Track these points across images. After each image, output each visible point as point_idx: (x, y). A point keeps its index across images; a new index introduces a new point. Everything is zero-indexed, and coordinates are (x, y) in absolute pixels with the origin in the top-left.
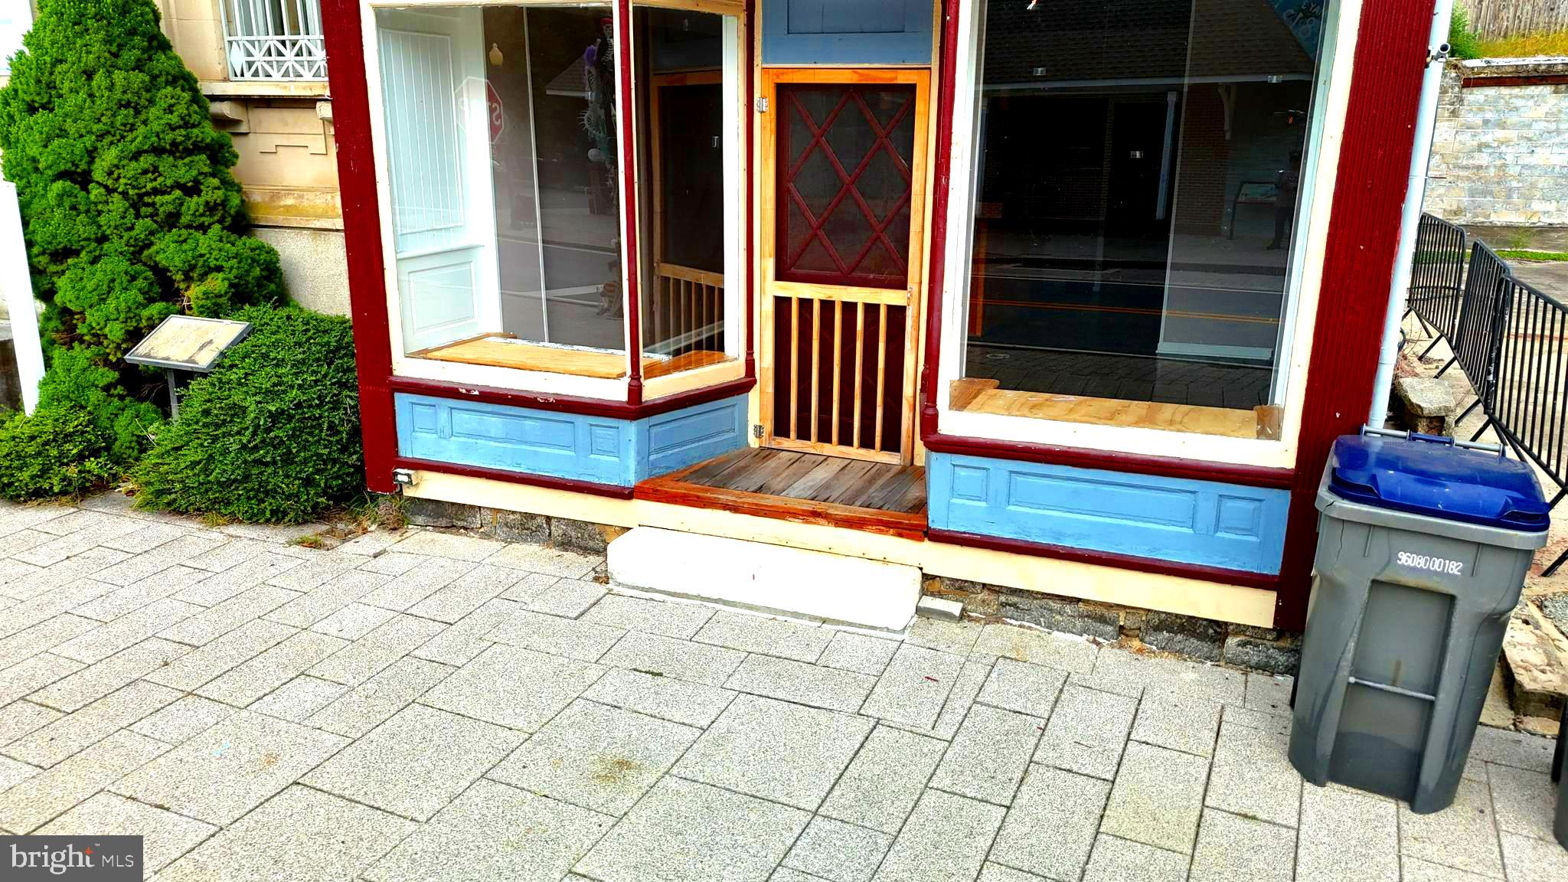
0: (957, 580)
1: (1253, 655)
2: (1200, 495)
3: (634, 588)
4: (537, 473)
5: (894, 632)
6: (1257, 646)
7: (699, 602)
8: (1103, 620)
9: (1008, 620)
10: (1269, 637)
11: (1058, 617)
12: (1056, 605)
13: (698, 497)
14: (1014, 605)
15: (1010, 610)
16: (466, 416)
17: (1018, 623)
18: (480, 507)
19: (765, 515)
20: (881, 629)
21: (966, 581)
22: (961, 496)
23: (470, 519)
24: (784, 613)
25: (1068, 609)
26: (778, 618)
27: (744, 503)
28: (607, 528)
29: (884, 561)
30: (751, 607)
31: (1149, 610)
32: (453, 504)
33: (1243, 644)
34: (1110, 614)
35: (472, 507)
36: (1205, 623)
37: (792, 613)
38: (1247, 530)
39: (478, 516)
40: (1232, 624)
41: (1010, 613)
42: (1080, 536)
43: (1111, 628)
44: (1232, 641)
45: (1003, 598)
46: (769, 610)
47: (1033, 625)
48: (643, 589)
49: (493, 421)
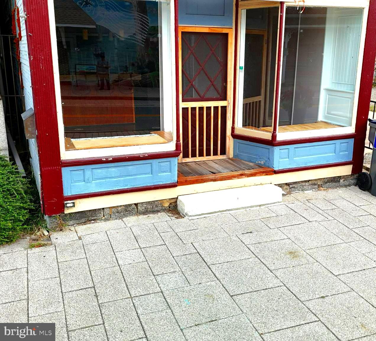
0: (280, 184)
1: (347, 183)
2: (337, 144)
3: (196, 216)
4: (135, 187)
5: (280, 202)
6: (347, 180)
7: (220, 213)
8: (315, 184)
9: (292, 192)
10: (349, 177)
11: (305, 187)
12: (304, 184)
13: (202, 179)
14: (294, 187)
15: (293, 189)
16: (99, 171)
17: (295, 192)
18: (103, 209)
19: (225, 180)
20: (277, 203)
21: (282, 184)
22: (282, 158)
23: (98, 215)
24: (248, 207)
25: (307, 184)
26: (246, 209)
27: (218, 177)
28: (164, 201)
29: (261, 184)
30: (237, 209)
31: (324, 178)
32: (90, 211)
33: (344, 181)
34: (316, 182)
35: (99, 209)
36: (337, 178)
37: (250, 207)
38: (345, 151)
39: (102, 212)
40: (342, 176)
41: (293, 190)
42: (310, 162)
43: (317, 186)
44: (341, 181)
45: (291, 186)
46: (243, 208)
47: (299, 192)
48: (199, 215)
49: (113, 170)
